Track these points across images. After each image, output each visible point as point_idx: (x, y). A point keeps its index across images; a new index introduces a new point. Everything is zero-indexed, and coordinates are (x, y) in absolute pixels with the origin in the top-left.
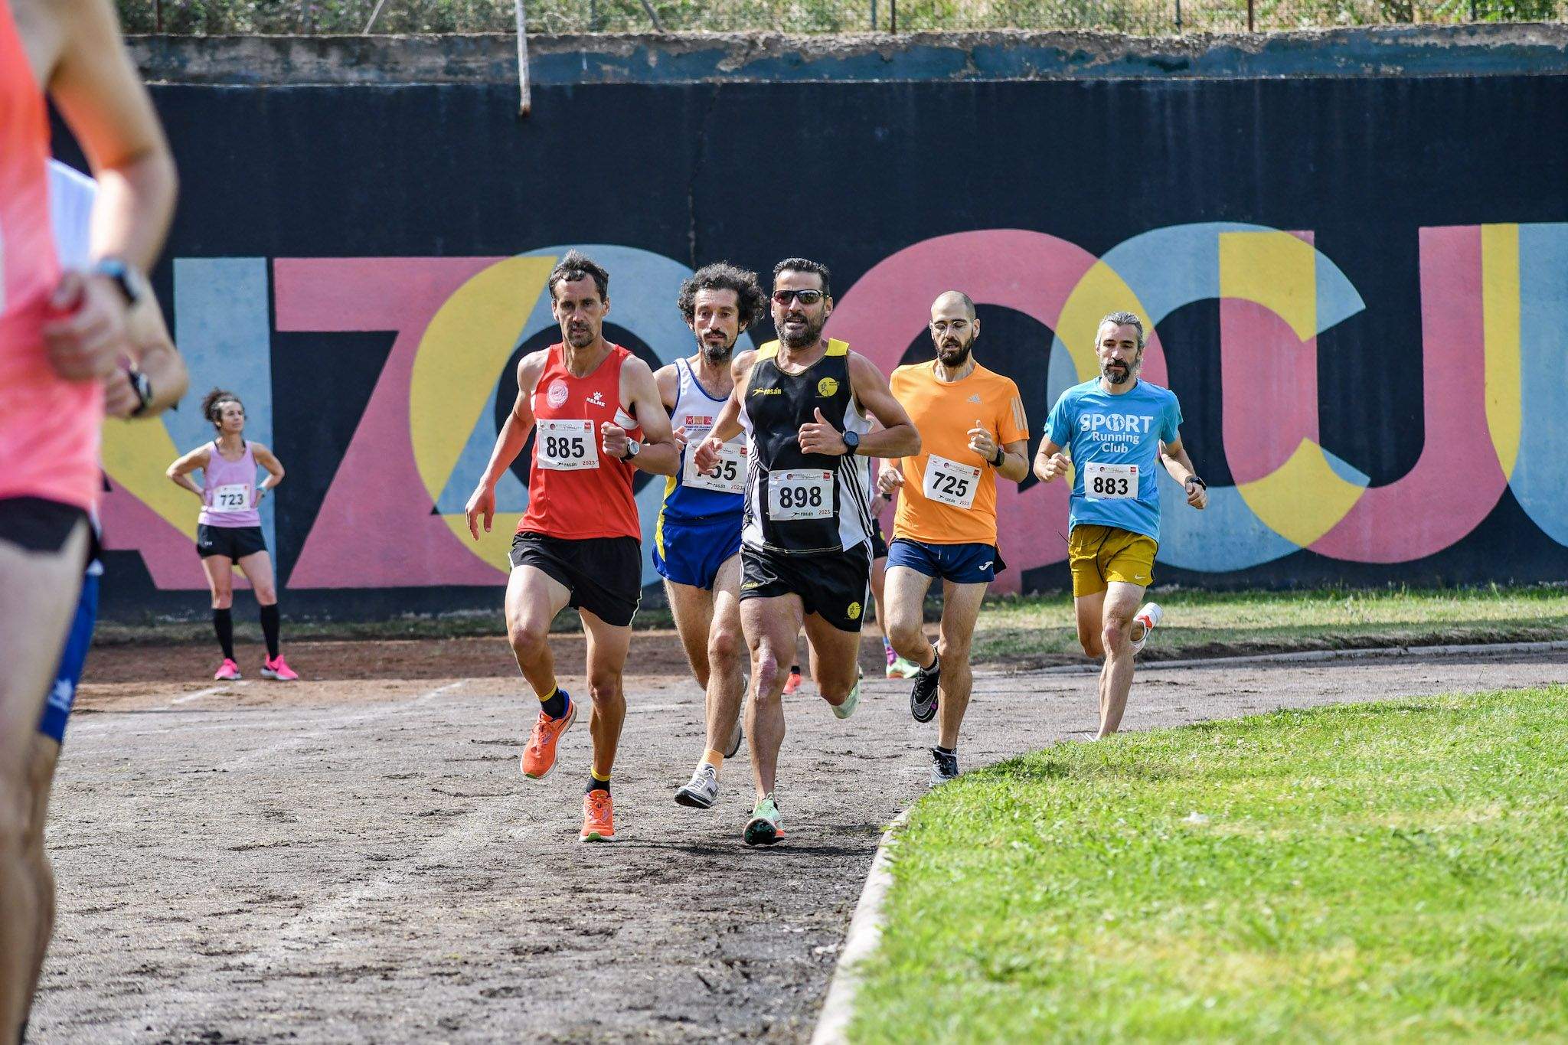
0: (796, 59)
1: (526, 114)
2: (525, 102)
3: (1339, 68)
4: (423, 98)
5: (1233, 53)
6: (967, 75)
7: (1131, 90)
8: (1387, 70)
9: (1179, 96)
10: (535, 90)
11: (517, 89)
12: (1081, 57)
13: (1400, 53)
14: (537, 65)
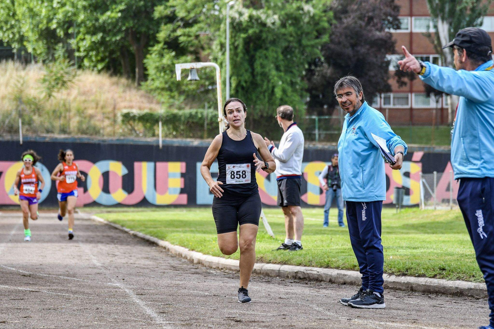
0: (56, 139)
1: (21, 145)
2: (21, 142)
3: (125, 142)
4: (7, 142)
5: (112, 140)
6: (78, 141)
7: (99, 145)
8: (131, 143)
9: (105, 146)
10: (23, 142)
11: (19, 141)
12: (93, 140)
13: (133, 141)
14: (23, 138)
